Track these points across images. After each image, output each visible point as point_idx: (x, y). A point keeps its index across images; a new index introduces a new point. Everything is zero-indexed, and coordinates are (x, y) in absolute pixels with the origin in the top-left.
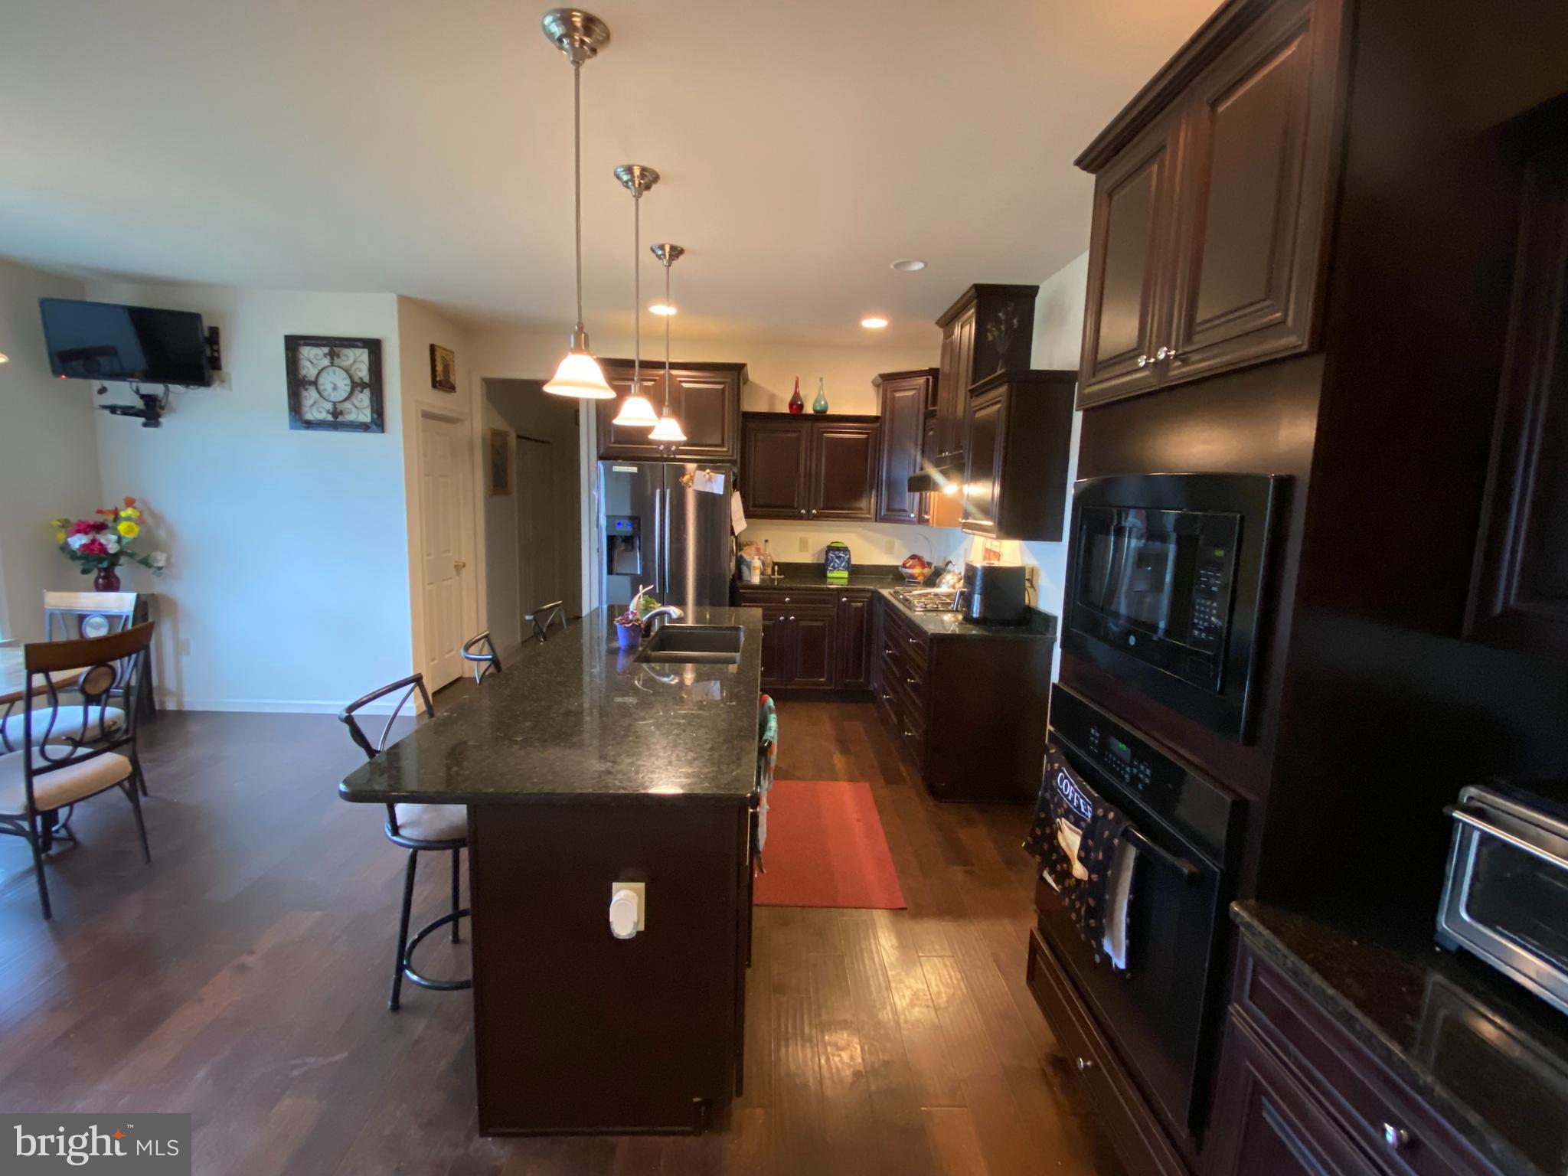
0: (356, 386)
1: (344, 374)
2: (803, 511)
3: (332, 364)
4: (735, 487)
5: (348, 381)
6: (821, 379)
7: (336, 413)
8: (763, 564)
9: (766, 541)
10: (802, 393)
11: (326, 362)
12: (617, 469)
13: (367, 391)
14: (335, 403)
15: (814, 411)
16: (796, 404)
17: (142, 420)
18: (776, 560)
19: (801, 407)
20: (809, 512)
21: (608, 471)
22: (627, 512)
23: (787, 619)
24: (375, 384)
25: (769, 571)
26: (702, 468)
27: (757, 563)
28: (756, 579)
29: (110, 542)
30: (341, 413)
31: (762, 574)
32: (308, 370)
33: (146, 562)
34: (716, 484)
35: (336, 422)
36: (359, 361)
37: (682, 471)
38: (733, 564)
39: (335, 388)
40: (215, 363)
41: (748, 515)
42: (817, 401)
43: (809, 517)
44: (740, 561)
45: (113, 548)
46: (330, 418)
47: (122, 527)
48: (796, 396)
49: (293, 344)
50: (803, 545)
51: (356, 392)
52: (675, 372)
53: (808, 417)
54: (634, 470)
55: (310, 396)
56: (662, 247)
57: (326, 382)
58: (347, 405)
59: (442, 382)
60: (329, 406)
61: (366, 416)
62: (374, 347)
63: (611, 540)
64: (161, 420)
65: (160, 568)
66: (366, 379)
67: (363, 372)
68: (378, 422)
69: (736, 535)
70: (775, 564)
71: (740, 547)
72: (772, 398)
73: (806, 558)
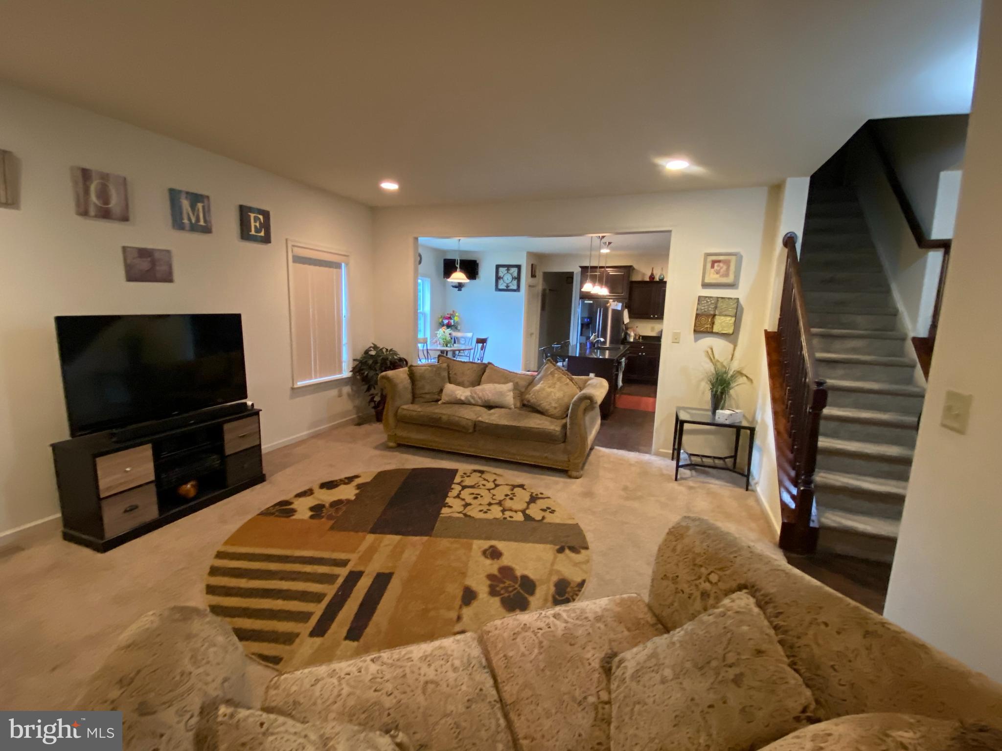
0: (514, 278)
1: (510, 275)
2: (652, 316)
3: (508, 272)
4: (626, 307)
5: (511, 277)
6: (662, 268)
7: (507, 286)
8: (635, 335)
9: (637, 327)
10: (654, 274)
11: (506, 272)
12: (586, 302)
13: (516, 280)
14: (507, 284)
15: (659, 279)
16: (652, 277)
17: (457, 289)
18: (641, 335)
19: (654, 278)
20: (654, 316)
21: (583, 303)
22: (586, 316)
23: (642, 354)
24: (518, 278)
25: (637, 338)
26: (614, 301)
27: (632, 334)
28: (632, 340)
29: (452, 321)
30: (509, 287)
31: (634, 339)
32: (501, 274)
33: (456, 328)
34: (619, 306)
35: (507, 289)
36: (514, 271)
37: (608, 302)
38: (623, 334)
39: (508, 279)
40: (477, 273)
41: (630, 317)
42: (660, 276)
43: (654, 318)
44: (626, 334)
45: (453, 324)
46: (506, 288)
47: (456, 318)
48: (652, 274)
49: (498, 267)
50: (653, 329)
51: (513, 281)
52: (607, 269)
53: (657, 282)
54: (591, 302)
55: (501, 282)
56: (606, 243)
57: (505, 278)
58: (510, 284)
59: (533, 276)
60: (506, 285)
61: (515, 287)
62: (519, 267)
63: (582, 325)
64: (462, 289)
65: (459, 330)
66: (516, 277)
67: (515, 274)
68: (518, 289)
69: (625, 323)
70: (640, 336)
71: (627, 329)
72: (644, 275)
73: (653, 334)
